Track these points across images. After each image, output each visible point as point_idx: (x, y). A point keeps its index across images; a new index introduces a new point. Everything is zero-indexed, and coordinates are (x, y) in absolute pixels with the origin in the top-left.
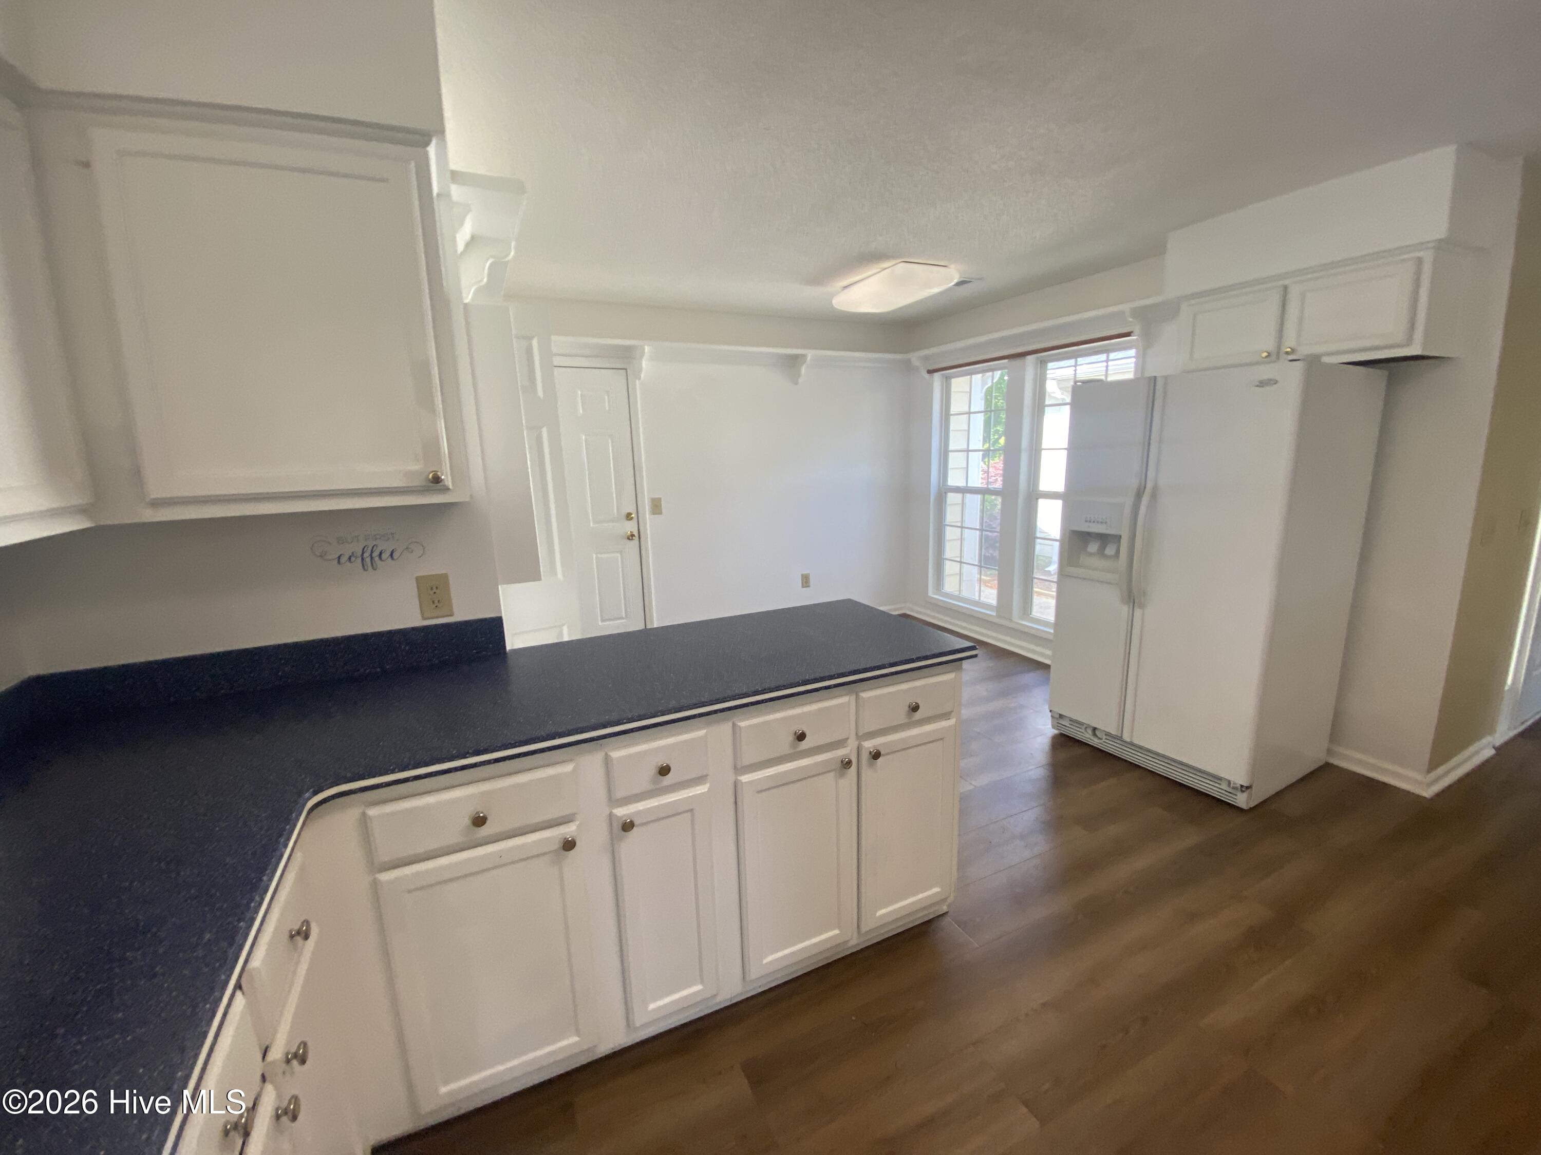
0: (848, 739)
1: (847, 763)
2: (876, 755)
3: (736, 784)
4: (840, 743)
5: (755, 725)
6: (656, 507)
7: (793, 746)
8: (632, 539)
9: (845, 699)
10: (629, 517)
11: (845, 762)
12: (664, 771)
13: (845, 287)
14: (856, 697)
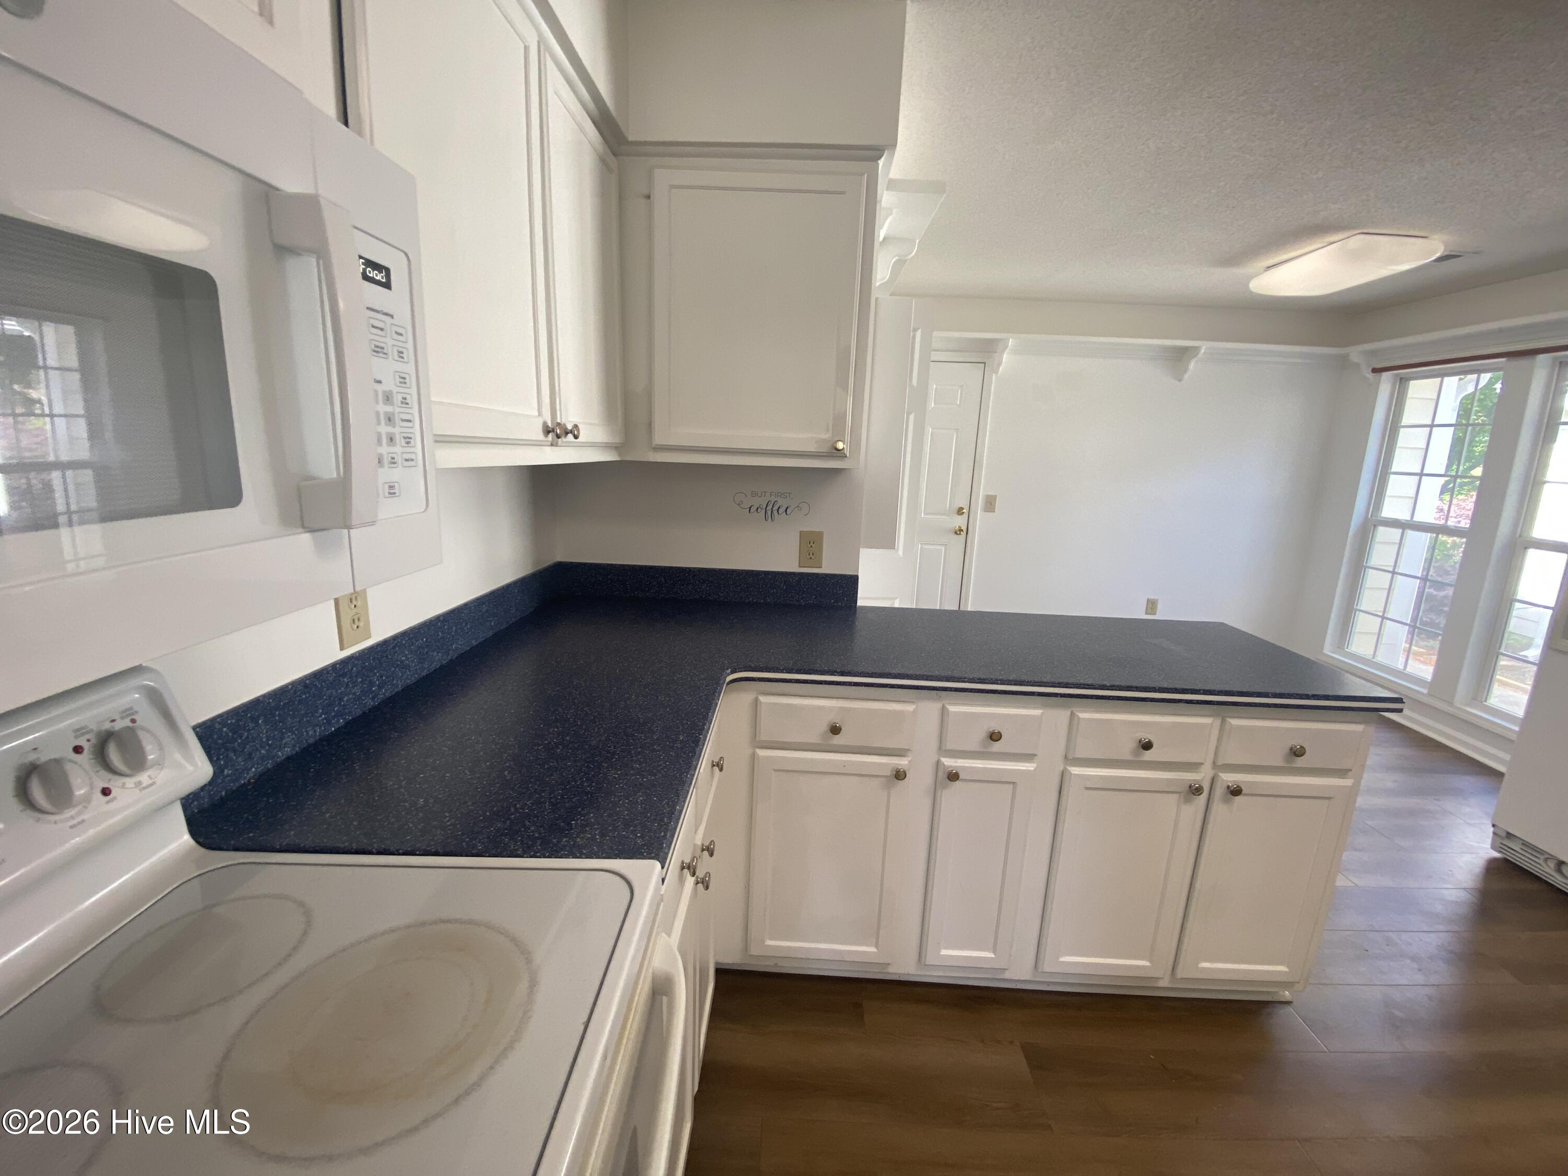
0: (1202, 764)
1: (1197, 789)
2: (1236, 791)
3: (1063, 774)
4: (1193, 766)
5: (1097, 720)
6: (990, 504)
7: (1135, 753)
8: (960, 534)
9: (1207, 721)
10: (960, 511)
11: (1194, 788)
12: (995, 737)
13: (1269, 268)
14: (1222, 723)
